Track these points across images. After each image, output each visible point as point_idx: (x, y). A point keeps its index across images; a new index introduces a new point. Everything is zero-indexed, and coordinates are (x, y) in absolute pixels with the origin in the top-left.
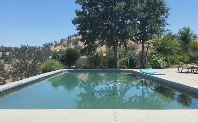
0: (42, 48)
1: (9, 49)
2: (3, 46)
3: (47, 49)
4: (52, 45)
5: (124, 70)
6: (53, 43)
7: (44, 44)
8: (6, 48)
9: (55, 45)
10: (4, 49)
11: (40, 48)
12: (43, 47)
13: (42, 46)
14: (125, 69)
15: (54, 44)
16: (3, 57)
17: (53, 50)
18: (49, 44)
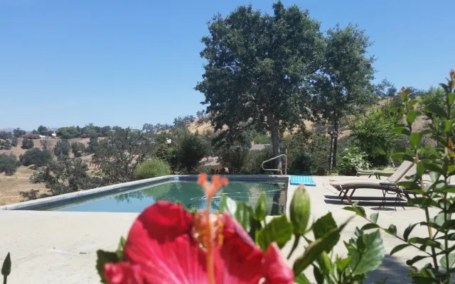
0: (171, 127)
1: (104, 131)
2: (91, 125)
3: (180, 130)
4: (192, 121)
5: (276, 178)
6: (195, 116)
7: (176, 120)
8: (97, 129)
9: (198, 122)
10: (94, 131)
11: (167, 127)
12: (173, 124)
13: (171, 123)
14: (278, 176)
15: (197, 119)
16: (92, 148)
17: (193, 131)
18: (187, 118)
